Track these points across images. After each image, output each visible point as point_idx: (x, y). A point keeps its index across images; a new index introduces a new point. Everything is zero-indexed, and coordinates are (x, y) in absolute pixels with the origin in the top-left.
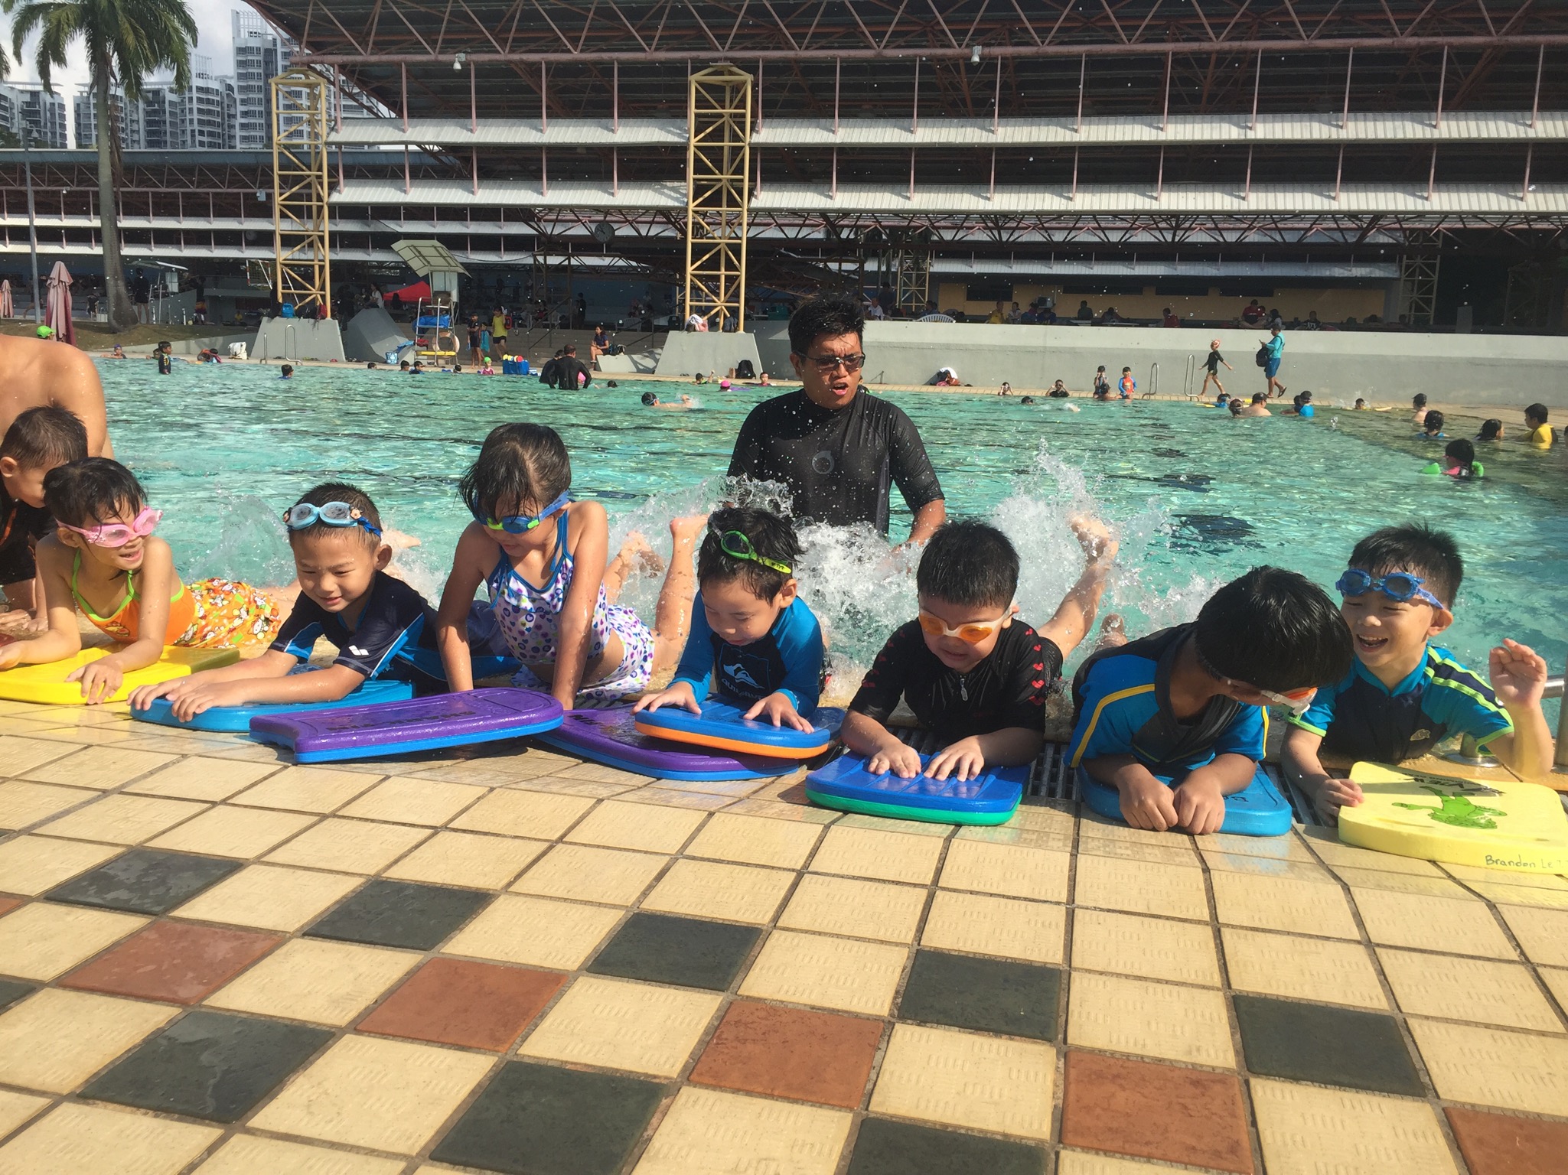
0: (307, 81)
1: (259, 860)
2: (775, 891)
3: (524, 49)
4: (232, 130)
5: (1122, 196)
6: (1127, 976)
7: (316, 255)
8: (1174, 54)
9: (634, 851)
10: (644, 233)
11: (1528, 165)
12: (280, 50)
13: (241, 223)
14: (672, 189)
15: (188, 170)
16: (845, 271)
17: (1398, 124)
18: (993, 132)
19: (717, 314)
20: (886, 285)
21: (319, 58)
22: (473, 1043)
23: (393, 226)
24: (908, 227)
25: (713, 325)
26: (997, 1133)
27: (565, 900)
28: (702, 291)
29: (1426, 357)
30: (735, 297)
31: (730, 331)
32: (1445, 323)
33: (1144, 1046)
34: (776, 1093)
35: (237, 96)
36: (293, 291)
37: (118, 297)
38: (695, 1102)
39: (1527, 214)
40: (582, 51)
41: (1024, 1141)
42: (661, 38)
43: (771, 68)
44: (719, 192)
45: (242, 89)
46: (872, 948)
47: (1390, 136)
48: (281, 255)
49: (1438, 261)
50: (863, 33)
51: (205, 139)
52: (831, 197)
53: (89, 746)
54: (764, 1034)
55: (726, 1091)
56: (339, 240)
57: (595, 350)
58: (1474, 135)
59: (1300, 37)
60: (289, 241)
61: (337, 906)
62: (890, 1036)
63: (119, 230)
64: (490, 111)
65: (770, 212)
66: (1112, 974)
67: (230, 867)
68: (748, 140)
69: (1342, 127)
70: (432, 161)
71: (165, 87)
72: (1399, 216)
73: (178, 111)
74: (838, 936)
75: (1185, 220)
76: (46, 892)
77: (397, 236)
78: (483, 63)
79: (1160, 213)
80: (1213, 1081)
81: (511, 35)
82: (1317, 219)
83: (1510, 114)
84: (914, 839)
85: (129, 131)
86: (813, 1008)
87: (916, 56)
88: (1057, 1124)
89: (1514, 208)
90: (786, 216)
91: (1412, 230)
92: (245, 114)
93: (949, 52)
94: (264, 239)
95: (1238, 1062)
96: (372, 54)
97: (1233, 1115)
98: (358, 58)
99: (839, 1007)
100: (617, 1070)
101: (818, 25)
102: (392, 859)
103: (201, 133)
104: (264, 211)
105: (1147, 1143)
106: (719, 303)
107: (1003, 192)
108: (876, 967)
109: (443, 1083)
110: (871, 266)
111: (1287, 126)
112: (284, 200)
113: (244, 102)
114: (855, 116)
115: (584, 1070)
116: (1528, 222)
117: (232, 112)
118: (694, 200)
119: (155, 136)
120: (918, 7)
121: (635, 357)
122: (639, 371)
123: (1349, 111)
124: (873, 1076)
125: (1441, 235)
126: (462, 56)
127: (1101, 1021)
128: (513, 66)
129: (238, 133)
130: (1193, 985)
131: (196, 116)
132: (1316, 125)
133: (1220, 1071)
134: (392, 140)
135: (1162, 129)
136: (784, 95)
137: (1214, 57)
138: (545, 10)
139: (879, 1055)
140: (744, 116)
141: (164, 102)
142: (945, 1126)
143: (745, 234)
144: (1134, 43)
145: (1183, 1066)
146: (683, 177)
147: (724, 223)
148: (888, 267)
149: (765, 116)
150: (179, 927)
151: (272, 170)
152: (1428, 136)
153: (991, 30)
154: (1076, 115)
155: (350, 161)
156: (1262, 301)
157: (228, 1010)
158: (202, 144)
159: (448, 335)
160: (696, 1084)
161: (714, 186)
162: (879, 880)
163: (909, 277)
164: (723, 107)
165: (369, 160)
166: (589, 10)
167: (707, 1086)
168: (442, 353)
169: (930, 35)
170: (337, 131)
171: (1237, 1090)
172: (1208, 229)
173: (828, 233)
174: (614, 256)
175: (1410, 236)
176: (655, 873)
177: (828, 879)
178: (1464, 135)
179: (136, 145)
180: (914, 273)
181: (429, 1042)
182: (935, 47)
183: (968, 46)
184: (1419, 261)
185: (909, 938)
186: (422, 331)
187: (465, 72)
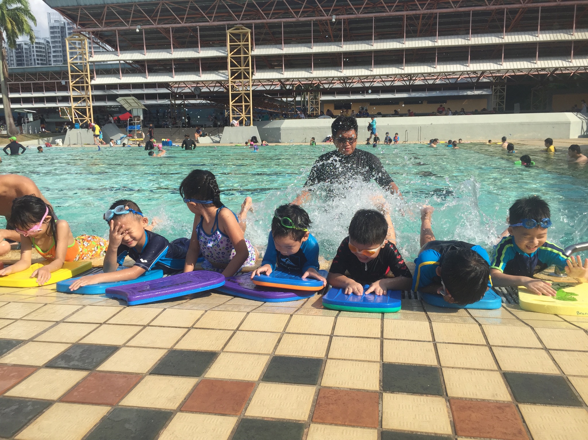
0: (80, 39)
1: (124, 345)
2: (324, 344)
3: (163, 23)
4: (50, 58)
5: (391, 69)
6: (463, 368)
7: (87, 104)
8: (407, 15)
9: (266, 332)
10: (212, 90)
11: (537, 50)
12: (67, 27)
13: (56, 93)
14: (223, 73)
15: (34, 74)
16: (289, 101)
17: (490, 38)
18: (341, 47)
19: (242, 119)
20: (304, 106)
21: (84, 30)
22: (227, 413)
23: (115, 92)
24: (311, 83)
25: (241, 123)
26: (432, 433)
27: (246, 353)
28: (235, 111)
29: (504, 123)
30: (249, 113)
31: (247, 126)
32: (509, 110)
33: (476, 395)
34: (346, 424)
35: (51, 45)
36: (78, 118)
37: (10, 124)
38: (317, 430)
39: (537, 69)
40: (185, 23)
41: (443, 435)
42: (215, 17)
43: (257, 26)
44: (240, 73)
45: (53, 42)
46: (366, 364)
47: (487, 42)
48: (73, 105)
49: (505, 87)
50: (291, 12)
51: (39, 62)
52: (283, 74)
53: (46, 304)
54: (335, 401)
55: (327, 425)
56: (96, 98)
57: (197, 135)
58: (517, 41)
59: (452, 7)
60: (76, 99)
61: (159, 362)
62: (382, 398)
63: (9, 98)
64: (151, 47)
65: (259, 80)
66: (457, 368)
67: (114, 349)
68: (250, 54)
69: (469, 40)
70: (129, 66)
71: (23, 43)
72: (491, 72)
73: (28, 52)
74: (352, 360)
75: (413, 77)
76: (45, 364)
77: (117, 96)
78: (148, 29)
79: (404, 74)
80: (505, 407)
81: (158, 18)
82: (461, 74)
83: (530, 32)
84: (369, 320)
85: (9, 60)
86: (350, 389)
87: (311, 20)
88: (453, 428)
89: (533, 67)
90: (265, 82)
91: (496, 76)
92: (54, 52)
93: (324, 18)
94: (66, 99)
95: (512, 398)
96: (104, 27)
97: (516, 419)
98: (99, 29)
99: (360, 388)
100: (284, 419)
101: (274, 10)
102: (175, 341)
103: (38, 60)
104: (65, 88)
105: (488, 433)
106: (243, 115)
107: (346, 69)
108: (369, 371)
109: (220, 429)
110: (298, 99)
111: (449, 40)
112: (73, 84)
113: (54, 47)
114: (290, 43)
115: (271, 420)
116: (538, 71)
117: (49, 51)
118: (231, 77)
119: (20, 62)
120: (311, 1)
121: (212, 137)
122: (214, 142)
123: (472, 34)
124: (380, 415)
125: (506, 78)
126: (139, 27)
127: (458, 386)
128: (159, 29)
129: (52, 59)
130: (488, 370)
131: (35, 53)
132: (460, 40)
133: (506, 402)
134: (114, 59)
135: (404, 43)
136: (263, 36)
137: (421, 16)
138: (170, 8)
139: (380, 406)
140: (248, 45)
141: (23, 49)
142: (412, 432)
143: (251, 89)
144: (392, 12)
145: (493, 402)
146: (226, 69)
147: (243, 85)
148: (304, 98)
149: (256, 45)
150: (101, 374)
151: (68, 73)
152: (501, 42)
153: (339, 9)
154: (372, 39)
155: (97, 67)
156: (444, 105)
157: (130, 406)
158: (38, 64)
159: (140, 132)
160: (316, 423)
161: (238, 71)
162: (361, 337)
163: (312, 102)
164: (240, 42)
165: (105, 67)
166: (187, 7)
167: (320, 423)
168: (138, 139)
169: (316, 12)
170: (92, 57)
171: (515, 409)
172: (422, 80)
173: (281, 87)
174: (201, 99)
175: (495, 78)
176: (277, 340)
177: (342, 338)
178: (514, 41)
179: (13, 65)
180: (314, 100)
181: (210, 413)
182: (318, 16)
183: (330, 15)
184: (499, 87)
185: (378, 359)
186: (130, 131)
187: (141, 32)
